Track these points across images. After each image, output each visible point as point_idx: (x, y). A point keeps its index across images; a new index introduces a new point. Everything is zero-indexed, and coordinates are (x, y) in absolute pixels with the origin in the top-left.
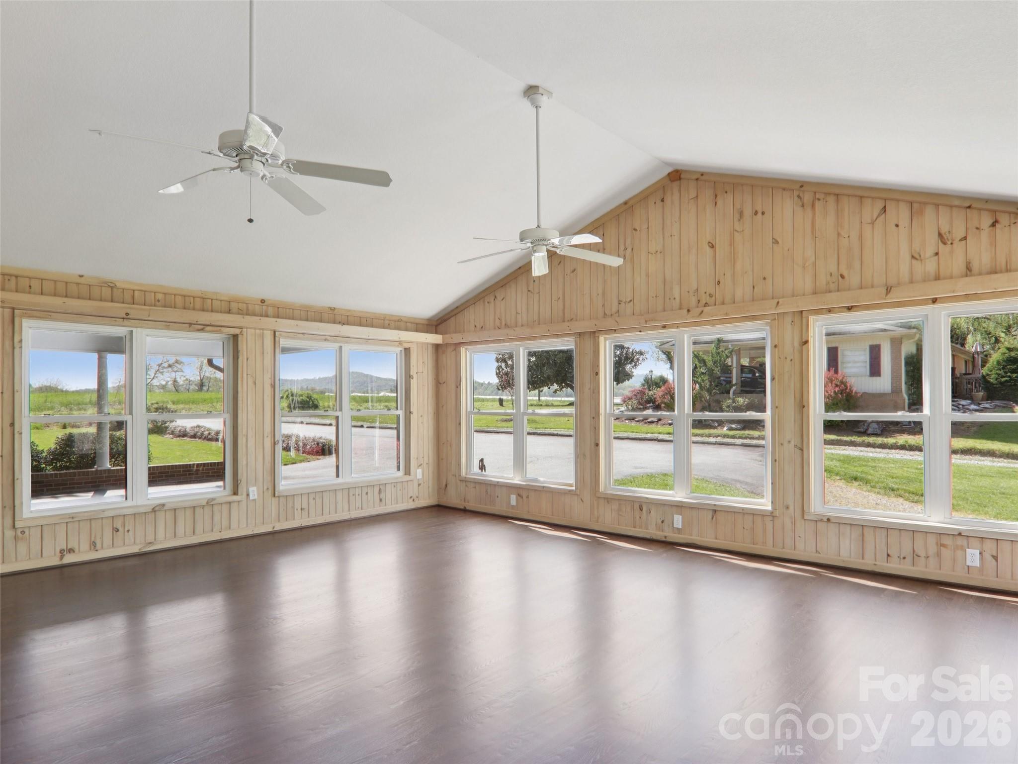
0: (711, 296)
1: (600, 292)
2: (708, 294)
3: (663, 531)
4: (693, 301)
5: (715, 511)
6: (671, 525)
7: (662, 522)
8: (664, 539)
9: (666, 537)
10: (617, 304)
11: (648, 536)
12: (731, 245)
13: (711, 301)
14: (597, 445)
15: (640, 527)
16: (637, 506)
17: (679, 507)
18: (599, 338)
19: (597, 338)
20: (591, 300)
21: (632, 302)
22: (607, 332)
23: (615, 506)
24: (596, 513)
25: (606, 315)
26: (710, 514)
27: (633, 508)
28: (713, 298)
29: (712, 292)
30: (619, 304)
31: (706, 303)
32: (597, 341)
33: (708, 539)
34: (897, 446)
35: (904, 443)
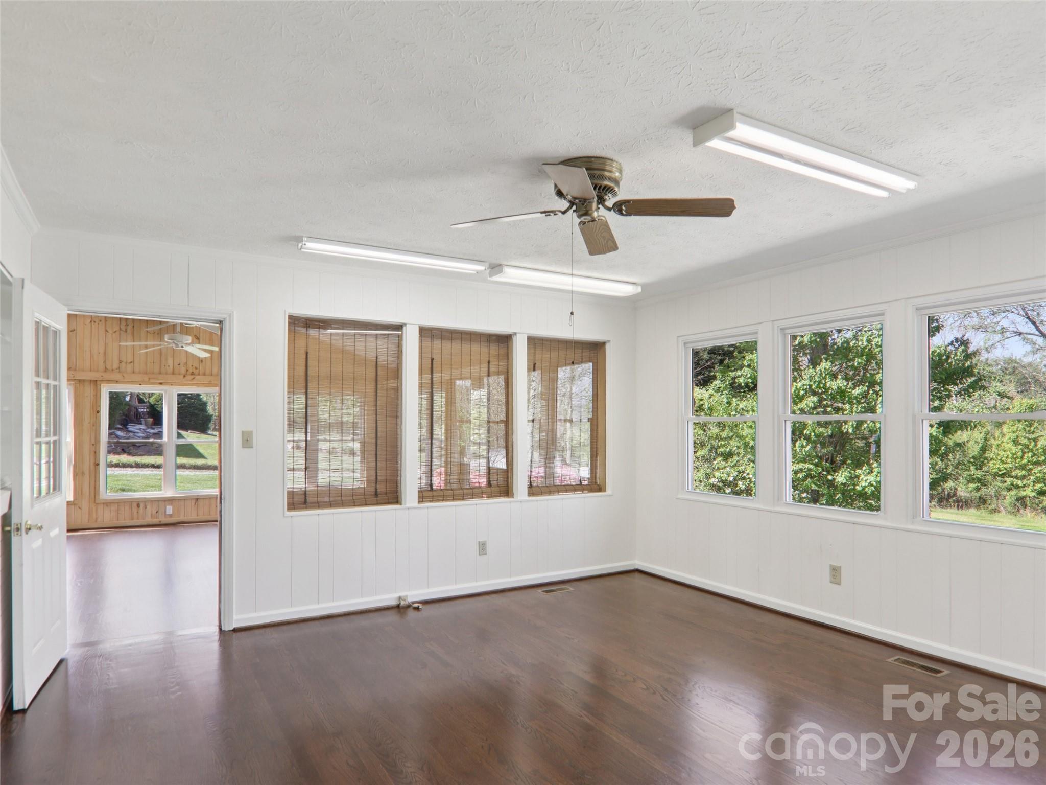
0: (196, 368)
1: (101, 351)
2: (194, 367)
3: (157, 518)
4: (183, 370)
5: (197, 499)
6: (164, 513)
7: (157, 512)
8: (159, 523)
9: (160, 522)
10: (118, 362)
11: (145, 524)
12: (210, 340)
13: (196, 372)
14: (98, 465)
15: (138, 519)
16: (135, 505)
17: (171, 500)
18: (100, 385)
19: (98, 386)
20: (92, 356)
21: (132, 364)
22: (109, 381)
23: (114, 508)
24: (94, 515)
25: (107, 369)
26: (193, 502)
27: (131, 507)
28: (198, 370)
29: (197, 366)
30: (120, 363)
31: (193, 372)
32: (99, 388)
33: (193, 517)
34: (112, 464)
35: (118, 462)
